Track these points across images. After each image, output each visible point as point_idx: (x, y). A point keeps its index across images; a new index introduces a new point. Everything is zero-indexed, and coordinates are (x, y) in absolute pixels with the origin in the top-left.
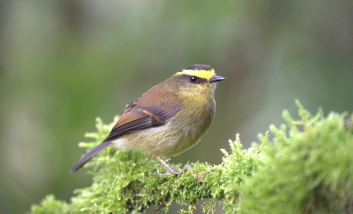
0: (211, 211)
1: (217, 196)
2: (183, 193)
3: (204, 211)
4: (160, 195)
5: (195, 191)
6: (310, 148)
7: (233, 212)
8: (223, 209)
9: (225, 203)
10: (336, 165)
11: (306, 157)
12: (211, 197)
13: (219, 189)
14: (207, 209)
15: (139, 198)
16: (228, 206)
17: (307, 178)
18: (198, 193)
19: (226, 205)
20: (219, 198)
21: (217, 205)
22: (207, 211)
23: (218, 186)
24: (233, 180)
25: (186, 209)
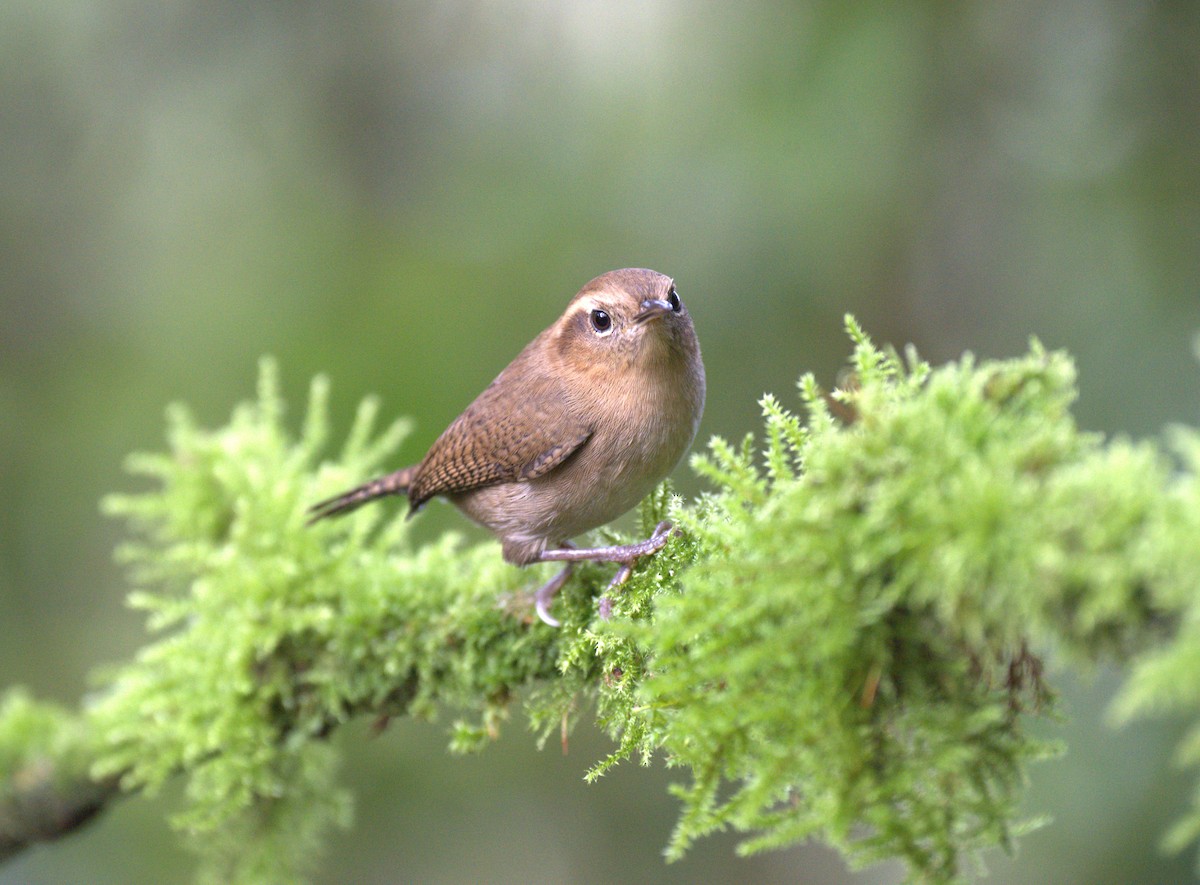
0: (559, 725)
1: (574, 667)
2: (464, 666)
3: (535, 724)
4: (385, 677)
5: (503, 655)
6: (870, 478)
7: (632, 720)
8: (599, 712)
9: (605, 693)
10: (954, 533)
11: (857, 509)
12: (556, 672)
13: (581, 641)
14: (545, 716)
15: (310, 688)
16: (614, 701)
17: (863, 582)
18: (515, 664)
19: (606, 697)
20: (585, 676)
21: (581, 701)
22: (544, 725)
23: (579, 631)
24: (626, 606)
25: (475, 718)
